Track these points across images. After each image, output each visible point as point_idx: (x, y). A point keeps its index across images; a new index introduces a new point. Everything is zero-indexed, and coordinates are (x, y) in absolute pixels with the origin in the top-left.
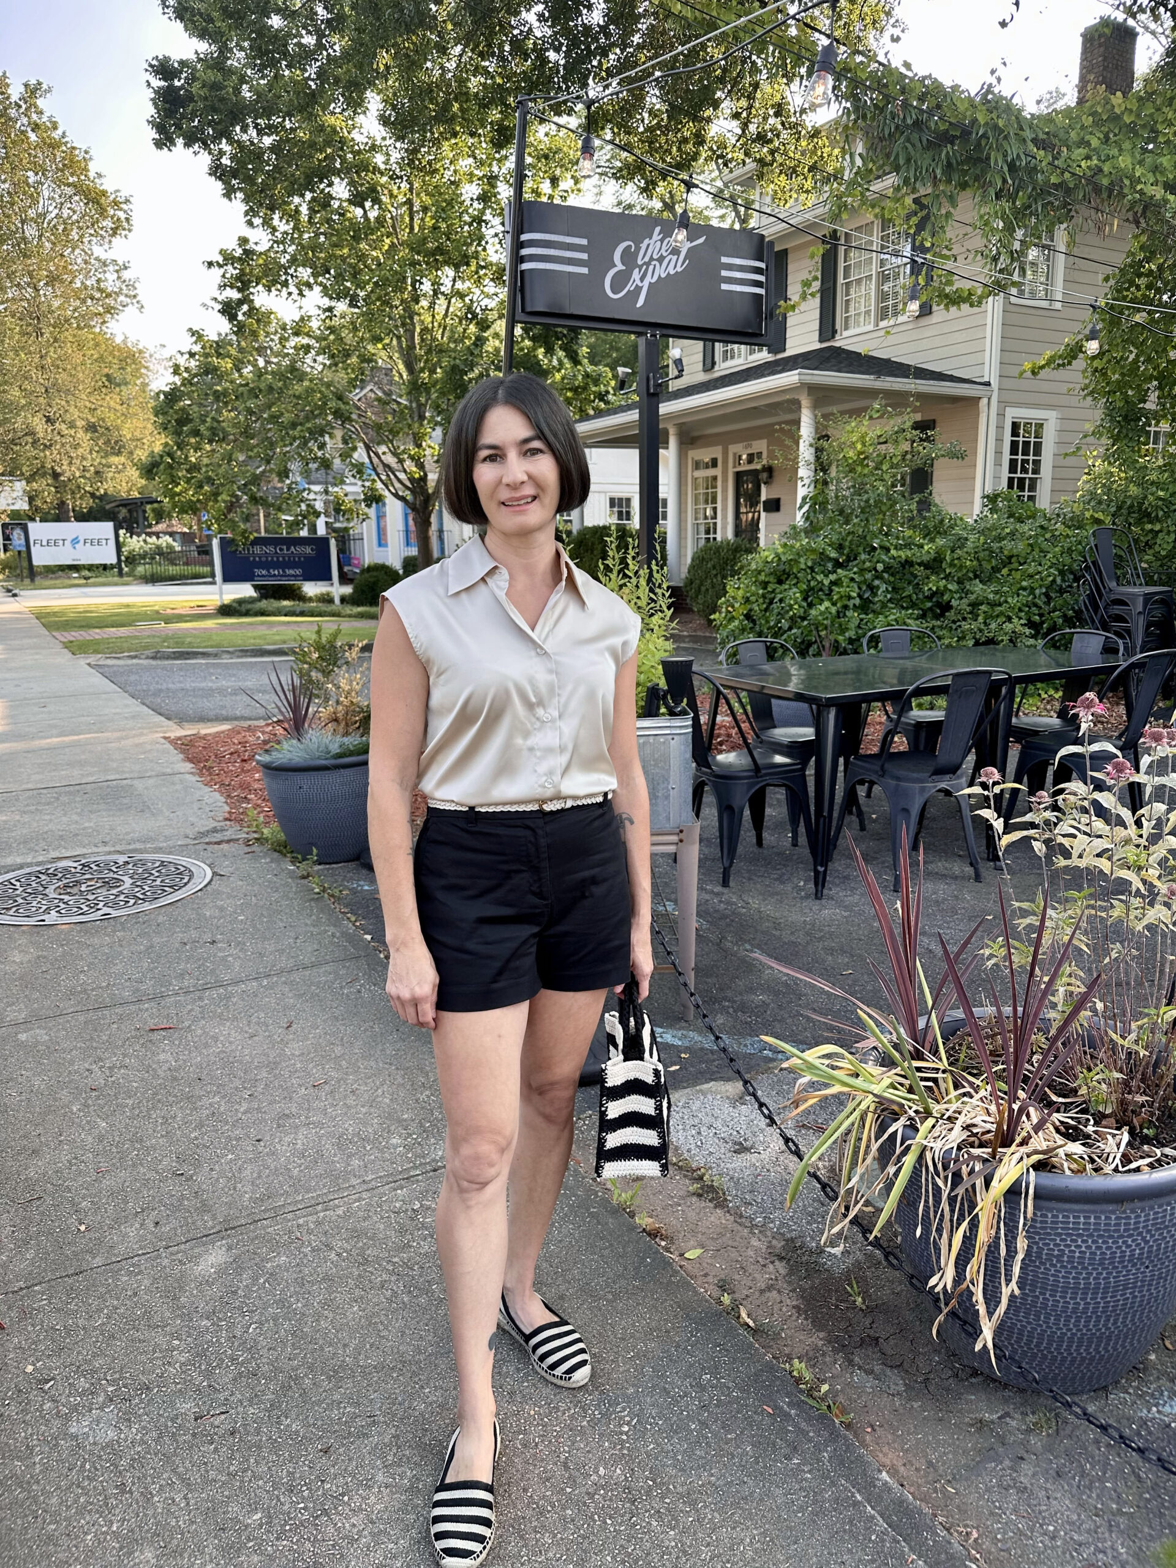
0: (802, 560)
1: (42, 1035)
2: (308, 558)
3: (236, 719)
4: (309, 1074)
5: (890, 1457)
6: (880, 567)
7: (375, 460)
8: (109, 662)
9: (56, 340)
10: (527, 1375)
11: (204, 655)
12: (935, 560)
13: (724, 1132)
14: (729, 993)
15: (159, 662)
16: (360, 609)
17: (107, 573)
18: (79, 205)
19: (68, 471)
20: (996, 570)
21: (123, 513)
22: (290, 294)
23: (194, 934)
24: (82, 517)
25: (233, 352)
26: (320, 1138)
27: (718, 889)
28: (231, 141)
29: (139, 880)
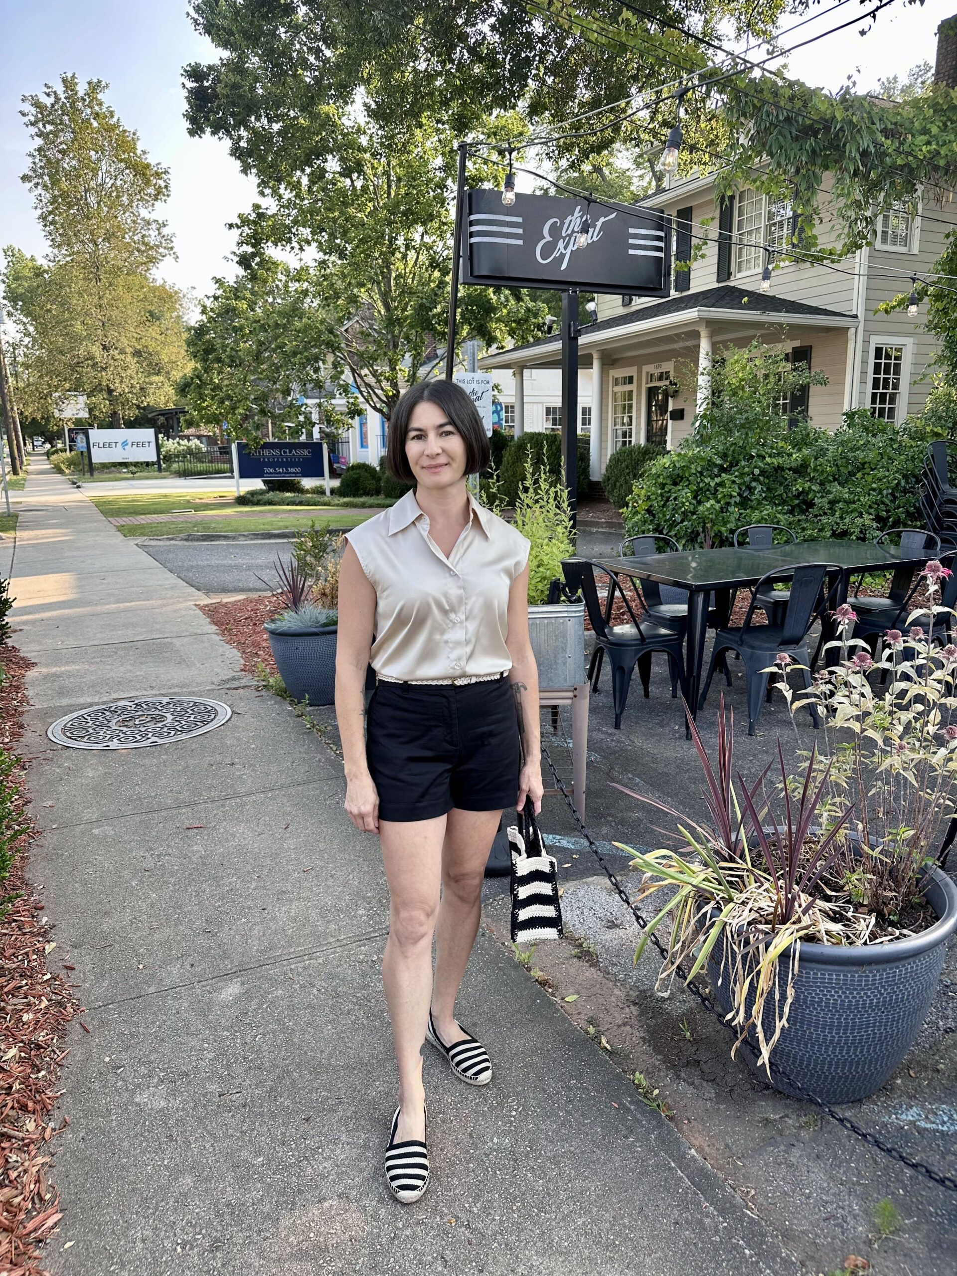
0: (693, 466)
1: (109, 830)
2: (305, 459)
3: (250, 590)
4: (301, 863)
5: (699, 1141)
6: (757, 471)
7: (358, 379)
8: (153, 543)
9: (110, 285)
10: (447, 1076)
11: (226, 538)
12: (802, 465)
13: (601, 913)
14: (613, 811)
15: (190, 543)
16: (346, 500)
17: (150, 468)
18: (129, 175)
19: (119, 388)
20: (851, 474)
21: (162, 419)
22: (292, 248)
23: (218, 758)
24: (130, 425)
25: (248, 295)
26: (308, 909)
27: (612, 730)
28: (247, 128)
29: (179, 716)
